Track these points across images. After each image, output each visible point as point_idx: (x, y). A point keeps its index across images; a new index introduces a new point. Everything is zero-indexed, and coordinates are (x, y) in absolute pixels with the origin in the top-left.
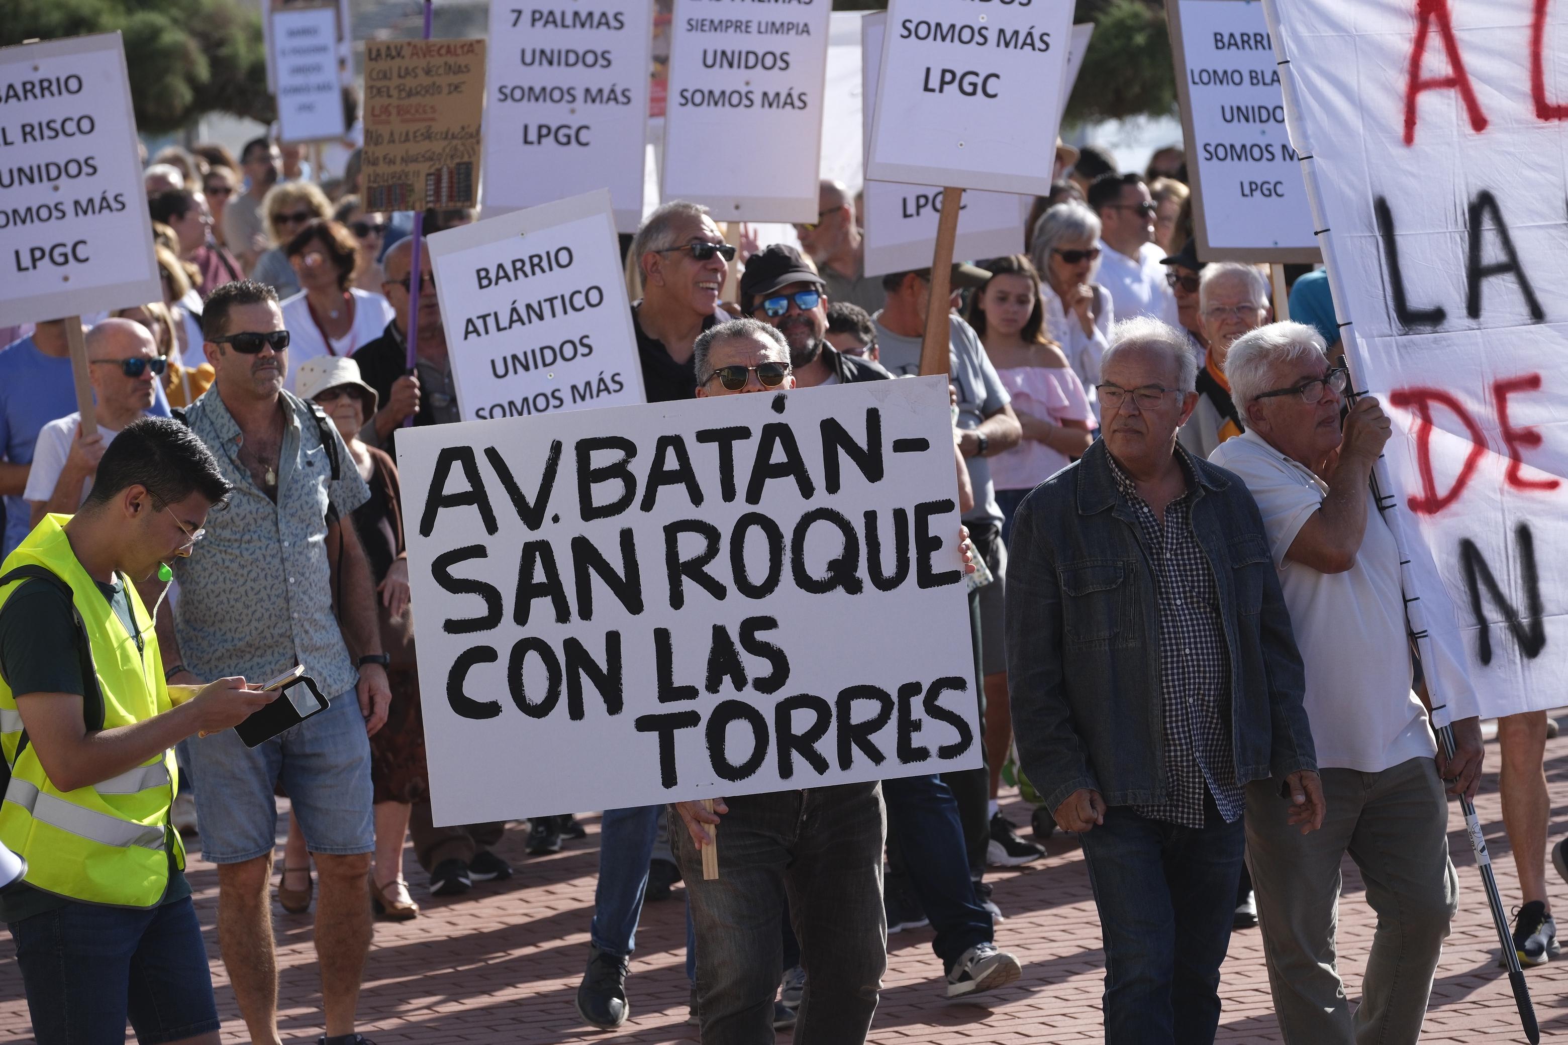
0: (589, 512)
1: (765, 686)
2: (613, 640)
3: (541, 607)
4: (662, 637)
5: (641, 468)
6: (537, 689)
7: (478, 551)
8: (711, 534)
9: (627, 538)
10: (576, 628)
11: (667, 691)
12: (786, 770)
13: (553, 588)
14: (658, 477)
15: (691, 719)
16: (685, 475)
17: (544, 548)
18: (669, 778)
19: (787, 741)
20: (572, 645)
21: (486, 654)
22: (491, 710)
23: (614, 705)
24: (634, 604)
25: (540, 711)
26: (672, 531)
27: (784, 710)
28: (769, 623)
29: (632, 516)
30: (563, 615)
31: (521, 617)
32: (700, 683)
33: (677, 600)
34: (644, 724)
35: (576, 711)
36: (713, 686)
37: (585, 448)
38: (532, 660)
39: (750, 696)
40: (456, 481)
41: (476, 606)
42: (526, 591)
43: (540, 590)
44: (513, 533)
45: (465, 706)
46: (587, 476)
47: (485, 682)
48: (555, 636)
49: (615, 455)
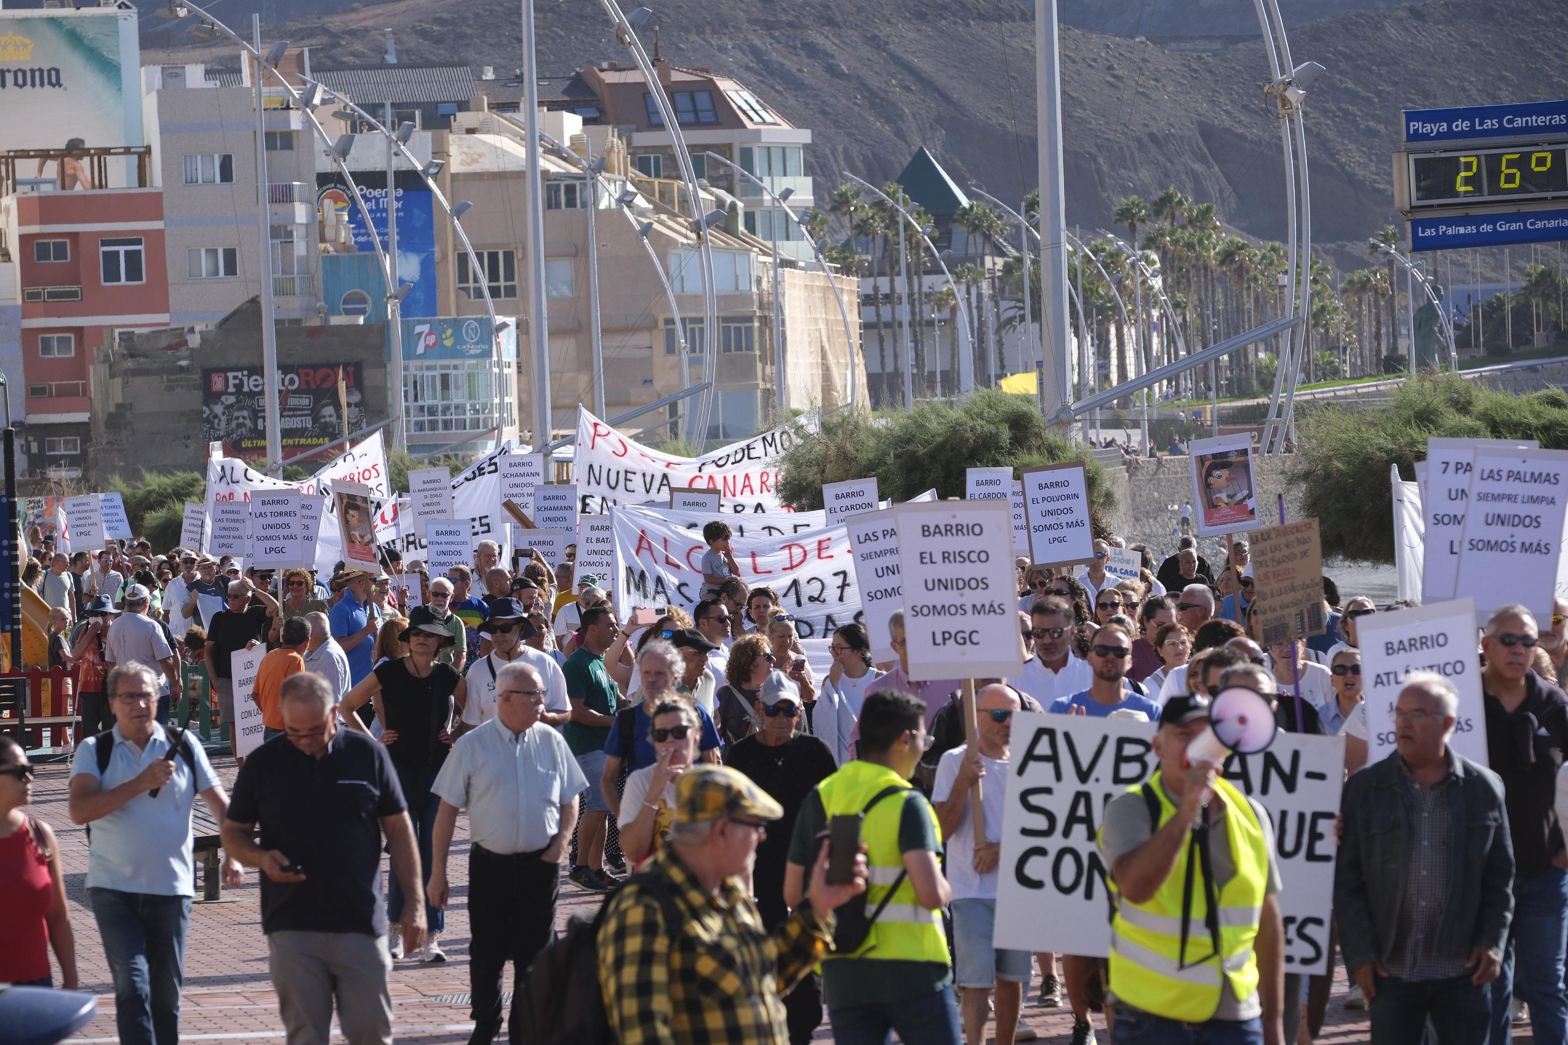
0: (1117, 780)
3: (1079, 830)
6: (1068, 877)
7: (1048, 791)
13: (1088, 820)
17: (1087, 796)
20: (1093, 856)
21: (1041, 852)
22: (1038, 885)
25: (1067, 891)
31: (1066, 833)
35: (1089, 895)
37: (1122, 742)
38: (1068, 860)
40: (1043, 748)
41: (1041, 823)
42: (1072, 819)
43: (1080, 820)
44: (1071, 784)
45: (1024, 880)
46: (1120, 759)
47: (1038, 868)
48: (1084, 848)
49: (1138, 749)
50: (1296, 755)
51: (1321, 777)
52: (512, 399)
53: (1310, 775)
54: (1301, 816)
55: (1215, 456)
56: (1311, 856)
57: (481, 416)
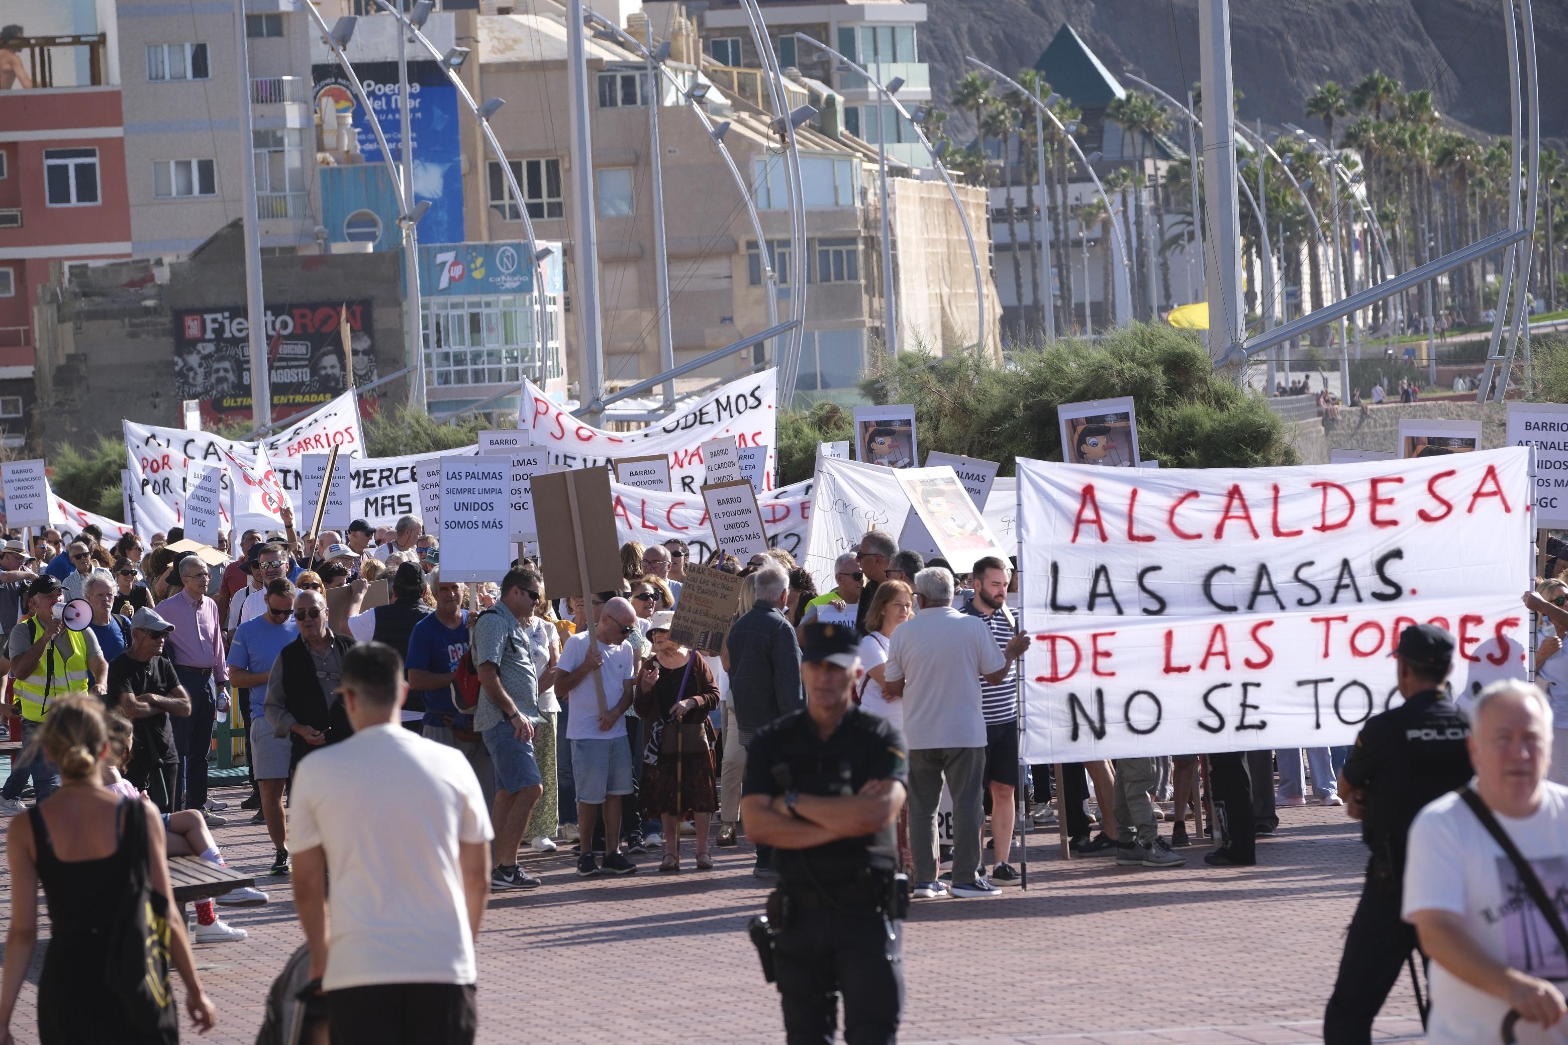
52: (558, 344)
55: (879, 423)
57: (520, 366)
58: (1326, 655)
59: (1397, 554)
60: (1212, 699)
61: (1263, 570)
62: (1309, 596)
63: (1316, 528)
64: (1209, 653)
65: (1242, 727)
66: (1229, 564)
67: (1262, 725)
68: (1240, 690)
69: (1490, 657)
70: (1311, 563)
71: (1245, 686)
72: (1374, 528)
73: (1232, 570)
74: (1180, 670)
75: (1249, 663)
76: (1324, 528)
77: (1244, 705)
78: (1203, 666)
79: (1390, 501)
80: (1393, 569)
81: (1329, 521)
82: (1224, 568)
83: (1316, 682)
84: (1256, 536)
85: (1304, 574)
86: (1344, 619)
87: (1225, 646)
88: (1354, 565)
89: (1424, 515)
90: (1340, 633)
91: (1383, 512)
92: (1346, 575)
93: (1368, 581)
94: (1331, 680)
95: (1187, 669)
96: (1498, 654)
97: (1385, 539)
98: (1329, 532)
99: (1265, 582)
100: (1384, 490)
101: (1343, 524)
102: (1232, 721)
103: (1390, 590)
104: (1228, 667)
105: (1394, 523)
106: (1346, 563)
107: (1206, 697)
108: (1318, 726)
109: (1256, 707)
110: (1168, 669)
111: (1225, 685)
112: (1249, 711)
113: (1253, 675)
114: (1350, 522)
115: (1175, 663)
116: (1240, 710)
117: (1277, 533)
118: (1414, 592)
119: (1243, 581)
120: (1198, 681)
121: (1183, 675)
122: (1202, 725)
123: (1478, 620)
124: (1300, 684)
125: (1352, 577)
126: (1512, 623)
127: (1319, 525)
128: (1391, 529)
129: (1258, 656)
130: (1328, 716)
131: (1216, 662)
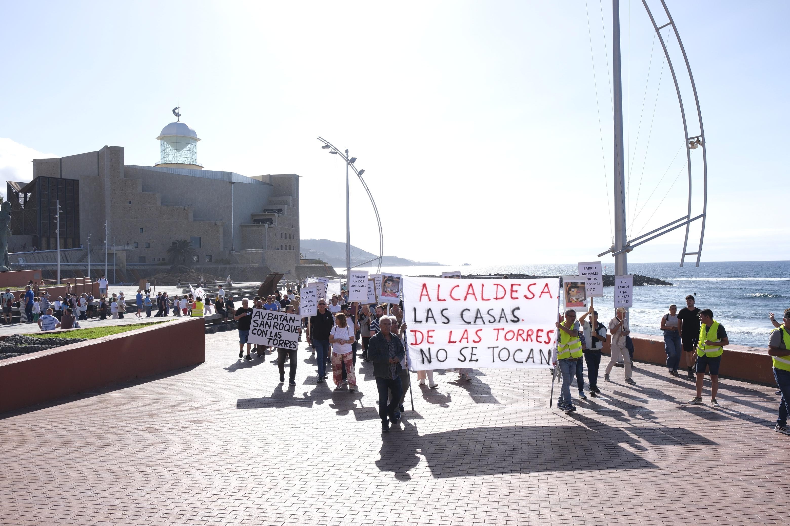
0: (268, 319)
1: (279, 338)
2: (267, 331)
3: (262, 326)
4: (271, 331)
5: (273, 317)
6: (259, 333)
7: (258, 320)
8: (278, 324)
9: (271, 322)
10: (264, 329)
11: (270, 336)
12: (279, 346)
13: (263, 325)
14: (275, 318)
15: (272, 339)
16: (277, 318)
17: (263, 321)
18: (269, 344)
19: (280, 343)
20: (263, 330)
21: (256, 329)
22: (255, 334)
23: (266, 336)
24: (270, 328)
25: (259, 335)
26: (275, 323)
27: (280, 341)
28: (281, 333)
29: (272, 321)
30: (263, 328)
31: (260, 327)
32: (273, 336)
33: (273, 329)
34: (268, 339)
35: (262, 336)
36: (274, 337)
37: (269, 314)
38: (260, 331)
39: (277, 338)
40: (258, 314)
41: (256, 325)
42: (261, 325)
43: (262, 325)
44: (261, 319)
45: (253, 333)
46: (269, 316)
47: (255, 332)
48: (262, 329)
49: (271, 315)
50: (295, 317)
51: (298, 321)
53: (296, 320)
54: (295, 326)
56: (296, 332)
58: (497, 340)
59: (518, 308)
60: (462, 352)
61: (478, 311)
62: (492, 320)
63: (494, 299)
64: (462, 338)
65: (471, 360)
66: (468, 309)
67: (477, 360)
68: (471, 349)
69: (545, 342)
70: (492, 309)
71: (472, 348)
72: (512, 299)
73: (469, 310)
74: (453, 342)
75: (474, 341)
76: (497, 299)
77: (472, 354)
78: (460, 341)
79: (516, 291)
80: (516, 313)
81: (498, 297)
82: (467, 309)
83: (493, 348)
84: (477, 300)
85: (490, 312)
86: (503, 329)
87: (467, 336)
88: (505, 310)
89: (526, 296)
90: (502, 333)
91: (514, 295)
92: (503, 314)
93: (510, 317)
94: (498, 347)
95: (455, 342)
96: (547, 341)
97: (515, 304)
98: (498, 300)
99: (479, 314)
100: (515, 288)
101: (503, 298)
102: (468, 359)
103: (516, 319)
104: (468, 342)
105: (517, 298)
106: (503, 310)
107: (460, 351)
108: (494, 361)
109: (475, 355)
110: (450, 342)
111: (466, 348)
112: (473, 356)
113: (475, 345)
114: (505, 297)
115: (452, 340)
116: (471, 355)
117: (483, 299)
118: (523, 320)
119: (473, 313)
120: (459, 346)
121: (454, 344)
122: (459, 359)
123: (542, 331)
124: (489, 348)
125: (505, 315)
126: (551, 331)
127: (495, 297)
128: (516, 300)
129: (477, 339)
130: (497, 359)
131: (464, 341)
